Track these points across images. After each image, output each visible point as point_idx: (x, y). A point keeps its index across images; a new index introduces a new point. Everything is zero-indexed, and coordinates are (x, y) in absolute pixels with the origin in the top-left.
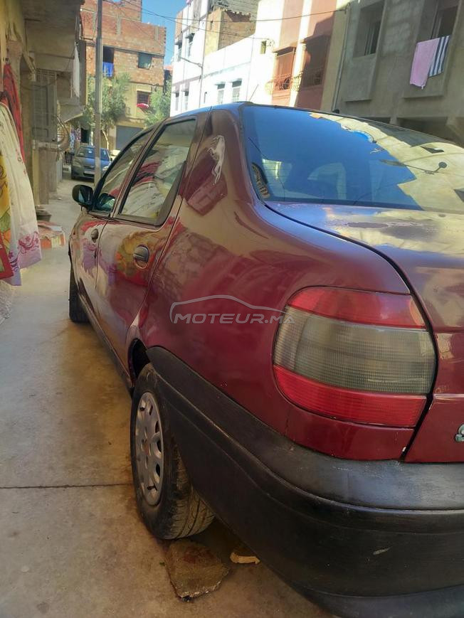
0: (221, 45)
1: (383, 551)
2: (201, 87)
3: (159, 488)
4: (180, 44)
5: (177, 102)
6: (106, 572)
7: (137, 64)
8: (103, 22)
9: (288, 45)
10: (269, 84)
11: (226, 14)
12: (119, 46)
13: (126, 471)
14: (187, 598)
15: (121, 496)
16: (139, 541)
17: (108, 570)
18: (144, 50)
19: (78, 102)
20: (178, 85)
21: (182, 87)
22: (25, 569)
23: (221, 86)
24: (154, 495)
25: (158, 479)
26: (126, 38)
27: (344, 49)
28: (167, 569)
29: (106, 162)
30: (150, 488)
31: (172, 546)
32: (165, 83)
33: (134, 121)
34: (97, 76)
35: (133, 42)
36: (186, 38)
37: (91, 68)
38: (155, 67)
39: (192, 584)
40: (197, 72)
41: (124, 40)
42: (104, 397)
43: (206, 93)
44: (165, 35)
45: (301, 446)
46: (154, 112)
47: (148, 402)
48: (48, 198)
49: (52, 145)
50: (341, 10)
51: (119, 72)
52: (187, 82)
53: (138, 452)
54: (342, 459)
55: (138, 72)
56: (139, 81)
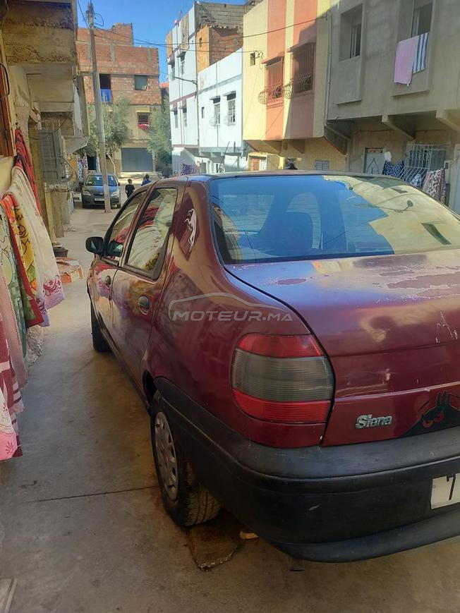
0: (212, 61)
1: (316, 507)
2: (198, 103)
3: (177, 485)
4: (172, 64)
5: (176, 119)
6: (142, 555)
7: (134, 86)
8: (97, 51)
9: (275, 56)
10: (263, 95)
11: (213, 30)
12: (115, 72)
13: (153, 475)
14: (206, 568)
15: (150, 496)
16: (167, 530)
17: (144, 553)
18: (139, 73)
19: (81, 135)
20: (175, 102)
21: (180, 104)
22: (80, 558)
23: (217, 100)
24: (174, 492)
25: (174, 478)
26: (120, 63)
27: (330, 53)
28: (190, 548)
29: (115, 188)
30: (170, 487)
31: (192, 531)
32: (163, 102)
33: (137, 142)
34: (97, 104)
35: (127, 66)
36: (178, 57)
37: (90, 96)
38: (151, 88)
39: (209, 557)
40: (192, 89)
41: (119, 65)
42: (131, 417)
43: (203, 108)
44: (158, 56)
45: (255, 442)
46: (155, 132)
47: (161, 420)
48: (63, 231)
49: (62, 186)
50: (322, 17)
51: (117, 97)
52: (184, 99)
53: (159, 461)
54: (282, 448)
55: (135, 94)
56: (137, 102)
